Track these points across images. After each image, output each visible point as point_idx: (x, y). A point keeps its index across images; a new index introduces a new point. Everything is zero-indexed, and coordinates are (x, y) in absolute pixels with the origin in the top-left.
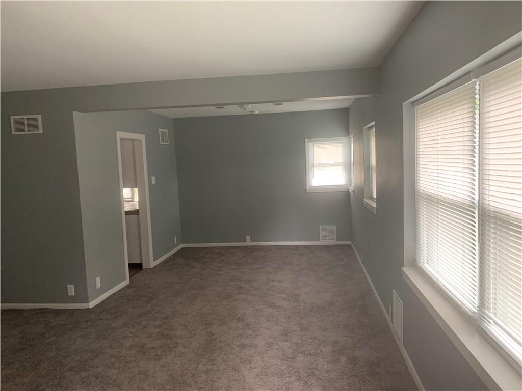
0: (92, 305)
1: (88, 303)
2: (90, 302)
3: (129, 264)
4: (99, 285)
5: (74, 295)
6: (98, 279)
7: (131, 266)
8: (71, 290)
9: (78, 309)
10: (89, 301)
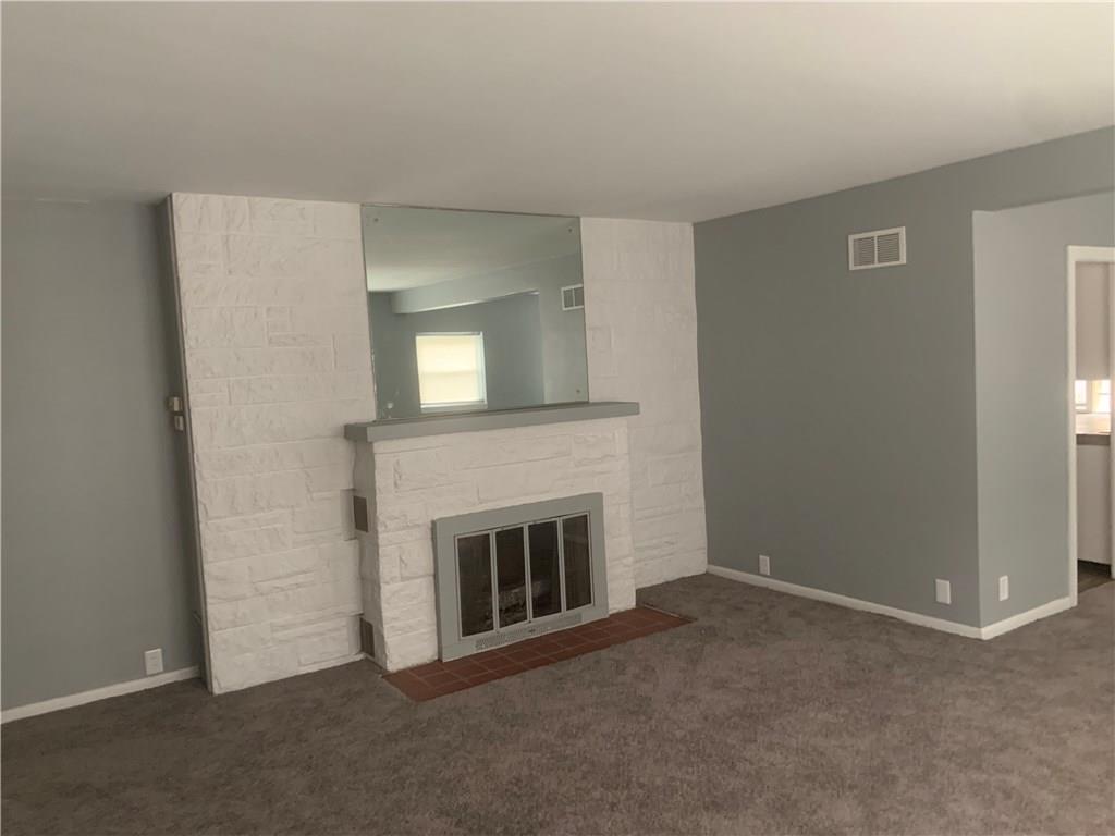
0: (988, 632)
1: (979, 627)
2: (985, 626)
3: (1079, 561)
4: (1004, 595)
5: (949, 602)
6: (1004, 581)
7: (1083, 565)
8: (944, 591)
9: (957, 635)
10: (982, 624)
